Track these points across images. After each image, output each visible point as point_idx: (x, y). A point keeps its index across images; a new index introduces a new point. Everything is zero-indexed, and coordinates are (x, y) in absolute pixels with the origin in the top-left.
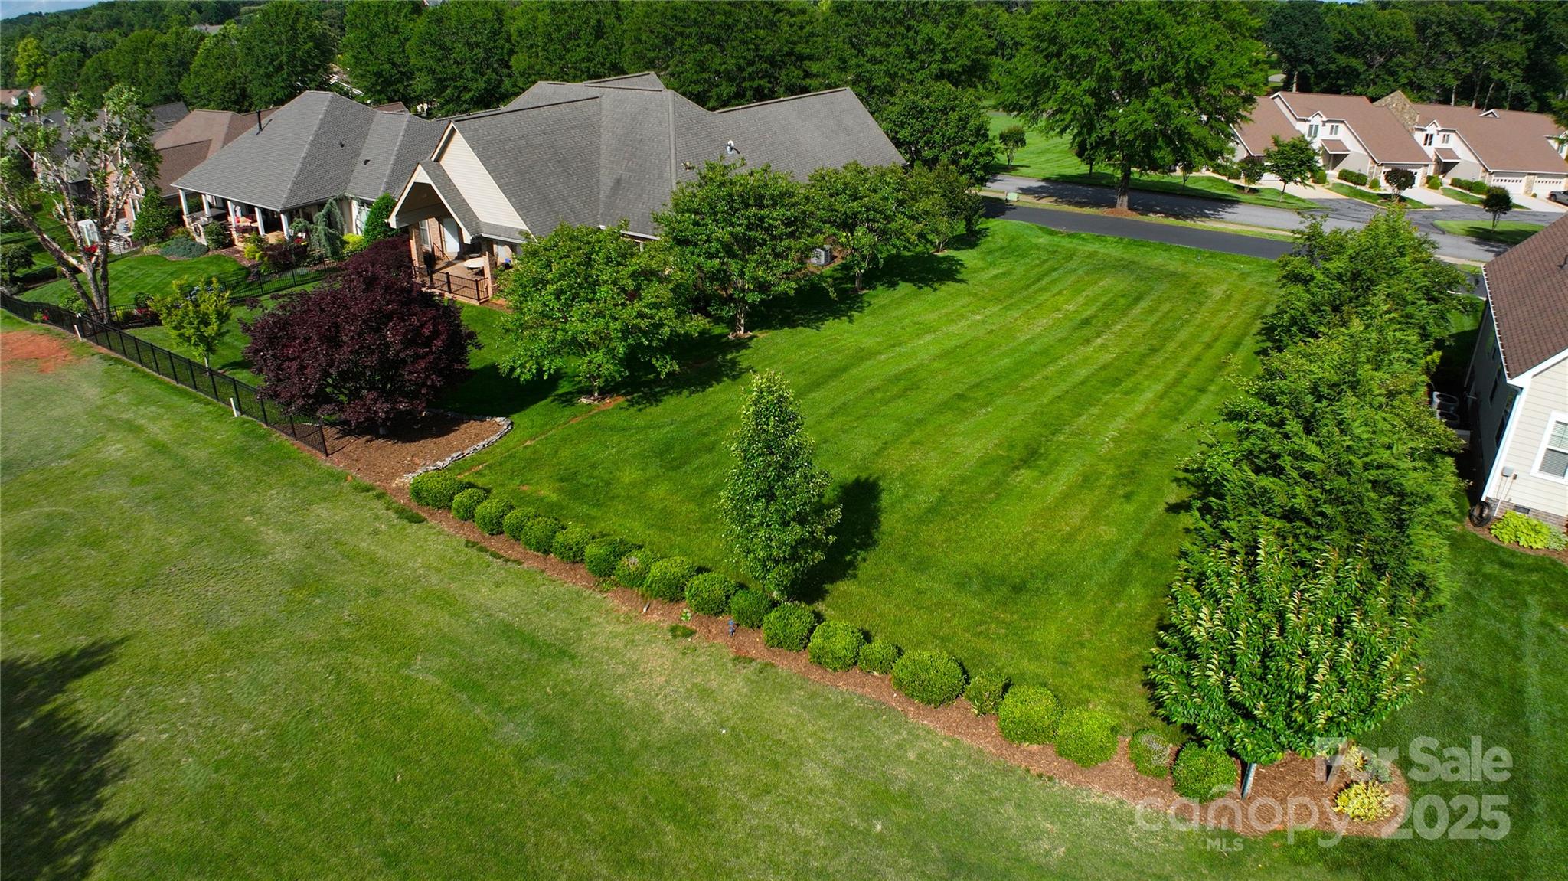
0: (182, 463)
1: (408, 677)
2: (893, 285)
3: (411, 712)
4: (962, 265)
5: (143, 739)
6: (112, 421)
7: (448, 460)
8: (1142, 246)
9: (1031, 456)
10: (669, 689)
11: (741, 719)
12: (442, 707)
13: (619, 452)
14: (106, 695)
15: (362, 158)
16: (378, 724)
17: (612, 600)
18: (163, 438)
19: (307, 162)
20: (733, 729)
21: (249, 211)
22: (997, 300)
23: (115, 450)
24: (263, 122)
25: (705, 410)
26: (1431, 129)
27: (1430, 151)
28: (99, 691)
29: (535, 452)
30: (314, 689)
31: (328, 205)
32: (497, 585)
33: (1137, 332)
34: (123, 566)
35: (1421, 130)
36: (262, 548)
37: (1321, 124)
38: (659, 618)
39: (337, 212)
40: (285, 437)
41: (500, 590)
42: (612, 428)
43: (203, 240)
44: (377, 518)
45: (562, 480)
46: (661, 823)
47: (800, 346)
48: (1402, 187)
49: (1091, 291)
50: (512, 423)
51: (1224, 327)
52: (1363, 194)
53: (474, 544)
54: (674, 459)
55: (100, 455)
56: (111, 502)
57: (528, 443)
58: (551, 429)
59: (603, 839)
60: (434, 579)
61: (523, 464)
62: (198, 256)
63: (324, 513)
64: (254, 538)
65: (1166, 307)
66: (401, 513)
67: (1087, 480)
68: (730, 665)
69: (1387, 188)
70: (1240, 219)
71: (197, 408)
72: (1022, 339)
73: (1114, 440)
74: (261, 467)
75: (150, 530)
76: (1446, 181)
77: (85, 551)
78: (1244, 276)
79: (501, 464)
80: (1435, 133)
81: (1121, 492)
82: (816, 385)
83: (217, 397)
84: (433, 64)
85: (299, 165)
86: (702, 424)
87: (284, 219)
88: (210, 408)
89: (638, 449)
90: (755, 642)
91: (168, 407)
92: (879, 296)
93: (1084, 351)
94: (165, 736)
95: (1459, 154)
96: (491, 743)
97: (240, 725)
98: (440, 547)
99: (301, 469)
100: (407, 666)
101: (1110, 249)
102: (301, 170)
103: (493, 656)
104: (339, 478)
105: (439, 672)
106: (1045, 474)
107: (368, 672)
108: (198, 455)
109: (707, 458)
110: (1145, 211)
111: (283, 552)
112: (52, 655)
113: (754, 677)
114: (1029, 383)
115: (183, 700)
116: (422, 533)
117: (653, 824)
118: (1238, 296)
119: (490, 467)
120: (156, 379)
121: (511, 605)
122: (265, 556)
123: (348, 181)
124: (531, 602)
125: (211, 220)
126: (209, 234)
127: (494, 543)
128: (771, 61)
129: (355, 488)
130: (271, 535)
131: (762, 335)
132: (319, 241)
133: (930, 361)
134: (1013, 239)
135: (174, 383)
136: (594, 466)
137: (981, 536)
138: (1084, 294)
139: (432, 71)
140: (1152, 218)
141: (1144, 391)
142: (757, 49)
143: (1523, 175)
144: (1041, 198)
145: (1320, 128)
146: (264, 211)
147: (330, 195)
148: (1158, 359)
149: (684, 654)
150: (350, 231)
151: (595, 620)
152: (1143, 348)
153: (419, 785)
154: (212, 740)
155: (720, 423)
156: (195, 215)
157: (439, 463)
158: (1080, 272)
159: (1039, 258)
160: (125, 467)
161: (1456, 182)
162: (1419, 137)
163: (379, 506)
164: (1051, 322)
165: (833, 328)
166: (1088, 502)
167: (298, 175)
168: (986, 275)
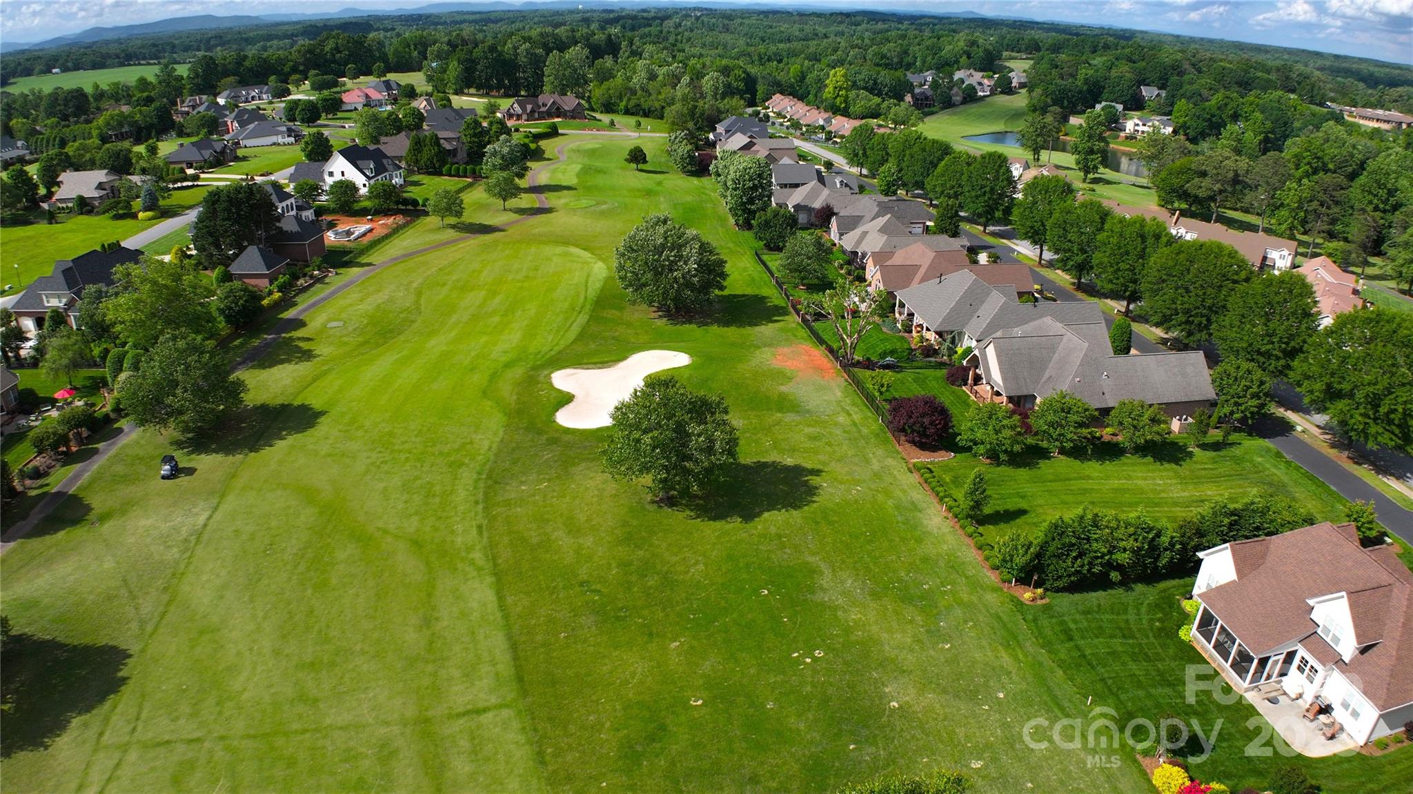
0: (859, 431)
2: (1145, 457)
6: (843, 408)
7: (929, 460)
8: (1311, 479)
10: (934, 525)
15: (977, 314)
17: (938, 507)
18: (857, 421)
19: (952, 310)
20: (938, 535)
22: (1186, 479)
24: (942, 278)
25: (1011, 475)
28: (820, 479)
29: (954, 467)
30: (868, 496)
31: (954, 333)
34: (836, 454)
36: (871, 464)
38: (944, 514)
39: (957, 338)
40: (890, 435)
41: (918, 495)
42: (979, 468)
43: (899, 326)
44: (902, 468)
47: (1068, 467)
50: (955, 457)
53: (920, 483)
55: (837, 419)
57: (954, 464)
58: (963, 463)
60: (906, 487)
61: (948, 468)
62: (897, 334)
63: (890, 461)
66: (908, 469)
68: (949, 527)
71: (870, 414)
72: (1161, 496)
74: (881, 441)
77: (826, 446)
79: (942, 466)
83: (876, 412)
88: (874, 416)
96: (894, 518)
97: (850, 496)
98: (912, 480)
99: (891, 447)
100: (888, 500)
101: (1289, 475)
102: (950, 312)
103: (907, 505)
104: (898, 453)
105: (894, 504)
107: (880, 498)
110: (1368, 462)
112: (811, 468)
113: (951, 530)
115: (837, 487)
116: (910, 475)
119: (939, 466)
120: (860, 397)
121: (918, 498)
123: (967, 324)
125: (906, 318)
126: (903, 323)
129: (901, 458)
131: (1062, 458)
132: (945, 349)
135: (865, 401)
140: (1358, 467)
144: (1325, 434)
149: (943, 520)
150: (961, 346)
151: (930, 506)
155: (1012, 480)
156: (900, 311)
157: (926, 459)
158: (1249, 481)
159: (1242, 467)
163: (904, 465)
167: (948, 315)
168: (1199, 466)
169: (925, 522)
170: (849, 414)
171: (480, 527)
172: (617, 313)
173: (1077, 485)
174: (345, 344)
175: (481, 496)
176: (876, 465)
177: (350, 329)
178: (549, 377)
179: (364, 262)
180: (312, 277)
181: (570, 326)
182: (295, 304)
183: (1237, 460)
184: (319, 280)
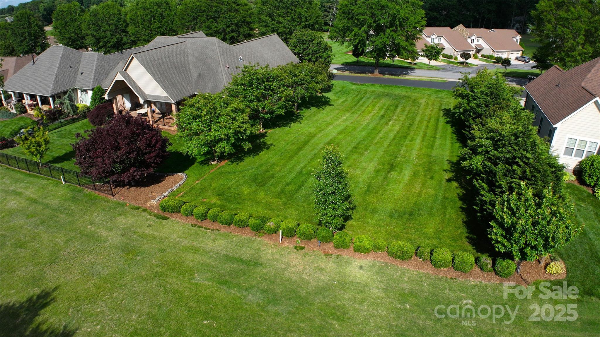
0: (47, 206)
1: (196, 284)
2: (308, 108)
3: (205, 297)
4: (330, 99)
5: (89, 330)
6: (6, 191)
7: (167, 193)
8: (389, 87)
9: (392, 167)
10: (306, 271)
11: (339, 277)
12: (218, 293)
13: (237, 182)
14: (61, 313)
15: (80, 72)
16: (193, 304)
17: (265, 240)
18: (34, 197)
19: (57, 75)
20: (338, 281)
21: (33, 97)
22: (349, 111)
23: (13, 203)
24: (35, 59)
25: (262, 162)
26: (473, 38)
27: (473, 45)
28: (56, 312)
29: (202, 185)
30: (156, 295)
31: (69, 92)
32: (214, 240)
33: (403, 118)
34: (40, 254)
35: (470, 38)
36: (102, 239)
37: (435, 38)
38: (289, 244)
39: (73, 95)
40: (90, 191)
41: (216, 242)
42: (229, 173)
43: (14, 111)
44: (147, 220)
45: (219, 195)
46: (331, 321)
47: (287, 134)
48: (467, 59)
49: (379, 105)
50: (186, 175)
51: (430, 115)
52: (452, 62)
53: (195, 225)
54: (261, 182)
55: (7, 207)
56: (21, 227)
57: (197, 182)
58: (204, 175)
59: (312, 332)
60: (185, 242)
61: (199, 191)
62: (13, 118)
63: (124, 221)
64: (96, 235)
65: (407, 109)
66: (157, 216)
67: (415, 174)
68: (324, 258)
69: (462, 60)
70: (418, 75)
71: (44, 182)
72: (364, 124)
73: (417, 158)
74: (85, 204)
75: (46, 237)
76: (479, 55)
77: (18, 250)
78: (429, 95)
79: (190, 192)
80: (475, 39)
81: (429, 177)
82: (300, 149)
83: (52, 177)
84: (95, 33)
85: (54, 77)
86: (264, 168)
87: (51, 99)
88: (50, 181)
89: (244, 180)
90: (329, 247)
91: (31, 183)
92: (306, 113)
93: (388, 127)
94: (99, 327)
95: (483, 45)
96: (246, 304)
97: (131, 316)
98: (181, 228)
99: (104, 203)
100: (193, 279)
101: (378, 89)
102: (56, 78)
103: (228, 269)
104: (123, 205)
105: (208, 279)
106: (400, 172)
107: (177, 284)
108: (54, 202)
109: (273, 180)
110: (384, 74)
111: (113, 239)
112: (25, 299)
113: (336, 261)
114: (375, 141)
115: (99, 310)
116: (170, 223)
117: (327, 322)
118: (430, 103)
119: (185, 193)
120: (19, 171)
121: (224, 248)
122: (105, 242)
123: (75, 82)
124: (232, 245)
125: (17, 102)
126: (16, 108)
127: (204, 224)
128: (237, 25)
129: (132, 208)
130: (103, 233)
131: (270, 131)
132: (67, 107)
133: (337, 135)
134: (343, 88)
135: (28, 172)
136: (229, 188)
137: (389, 198)
138: (377, 106)
139: (94, 36)
140: (387, 76)
141: (416, 140)
142: (231, 21)
143: (506, 52)
144: (344, 72)
145: (435, 39)
146: (41, 97)
147: (68, 88)
148: (414, 128)
149: (305, 256)
150: (78, 103)
151: (262, 249)
152: (407, 124)
153: (225, 326)
154: (122, 325)
155: (271, 166)
156: (8, 101)
157: (164, 194)
158: (372, 98)
159: (355, 94)
160: (21, 211)
161: (483, 56)
162: (469, 40)
163: (145, 214)
164: (371, 118)
165: (295, 126)
166: (419, 181)
167: (55, 81)
183: (347, 91)
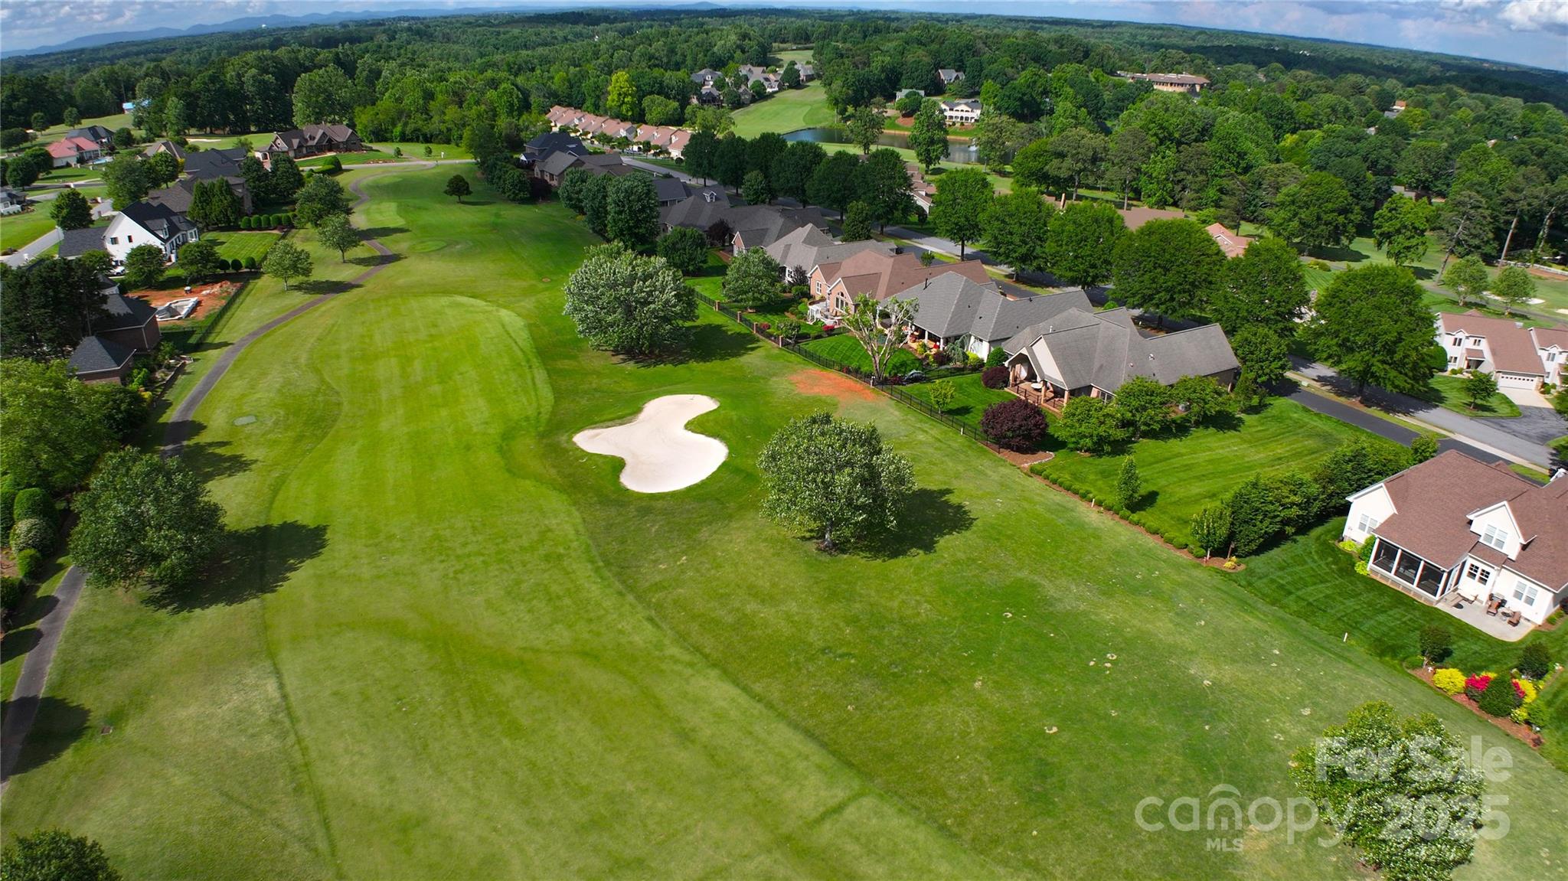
2: (1207, 427)
4: (1244, 423)
5: (973, 507)
6: (912, 426)
7: (1038, 462)
8: (1346, 426)
10: (1096, 521)
13: (1089, 469)
15: (978, 315)
17: (1084, 503)
18: (937, 436)
19: (954, 314)
23: (920, 437)
24: (927, 283)
25: (1115, 463)
29: (1063, 464)
31: (962, 337)
34: (947, 472)
36: (988, 475)
38: (1095, 508)
39: (966, 342)
40: (982, 445)
41: (1057, 497)
42: (1088, 462)
44: (1019, 474)
47: (1156, 448)
49: (1296, 446)
50: (1055, 455)
53: (1048, 486)
54: (1105, 475)
55: (917, 438)
56: (931, 454)
57: (1061, 461)
58: (1069, 459)
60: (1039, 493)
61: (1061, 467)
63: (1004, 470)
64: (984, 472)
66: (1026, 474)
68: (1110, 520)
71: (944, 428)
72: (1246, 460)
74: (978, 453)
75: (950, 464)
79: (1054, 466)
83: (951, 425)
85: (950, 315)
89: (1094, 469)
90: (1117, 517)
91: (933, 425)
98: (1039, 485)
99: (992, 456)
100: (1035, 506)
101: (1327, 426)
102: (952, 317)
103: (1056, 508)
104: (1004, 461)
105: (1043, 508)
109: (1112, 474)
110: (1370, 404)
116: (1032, 480)
121: (1059, 500)
123: (971, 326)
124: (1064, 500)
127: (1053, 486)
129: (1010, 464)
132: (957, 354)
133: (1202, 462)
134: (1282, 412)
137: (1180, 511)
138: (1292, 446)
140: (1375, 412)
144: (1324, 385)
146: (930, 334)
147: (963, 332)
149: (1100, 516)
150: (970, 352)
151: (1079, 506)
155: (1118, 467)
157: (1035, 462)
159: (1283, 426)
160: (929, 444)
163: (1019, 470)
164: (1265, 455)
165: (1172, 442)
167: (950, 320)
168: (1254, 430)
169: (1086, 520)
170: (926, 432)
171: (650, 620)
172: (574, 363)
173: (1177, 462)
174: (276, 442)
175: (618, 586)
176: (995, 477)
177: (270, 424)
178: (570, 440)
179: (217, 341)
180: (169, 367)
181: (534, 384)
182: (168, 405)
183: (1278, 419)
184: (180, 370)
